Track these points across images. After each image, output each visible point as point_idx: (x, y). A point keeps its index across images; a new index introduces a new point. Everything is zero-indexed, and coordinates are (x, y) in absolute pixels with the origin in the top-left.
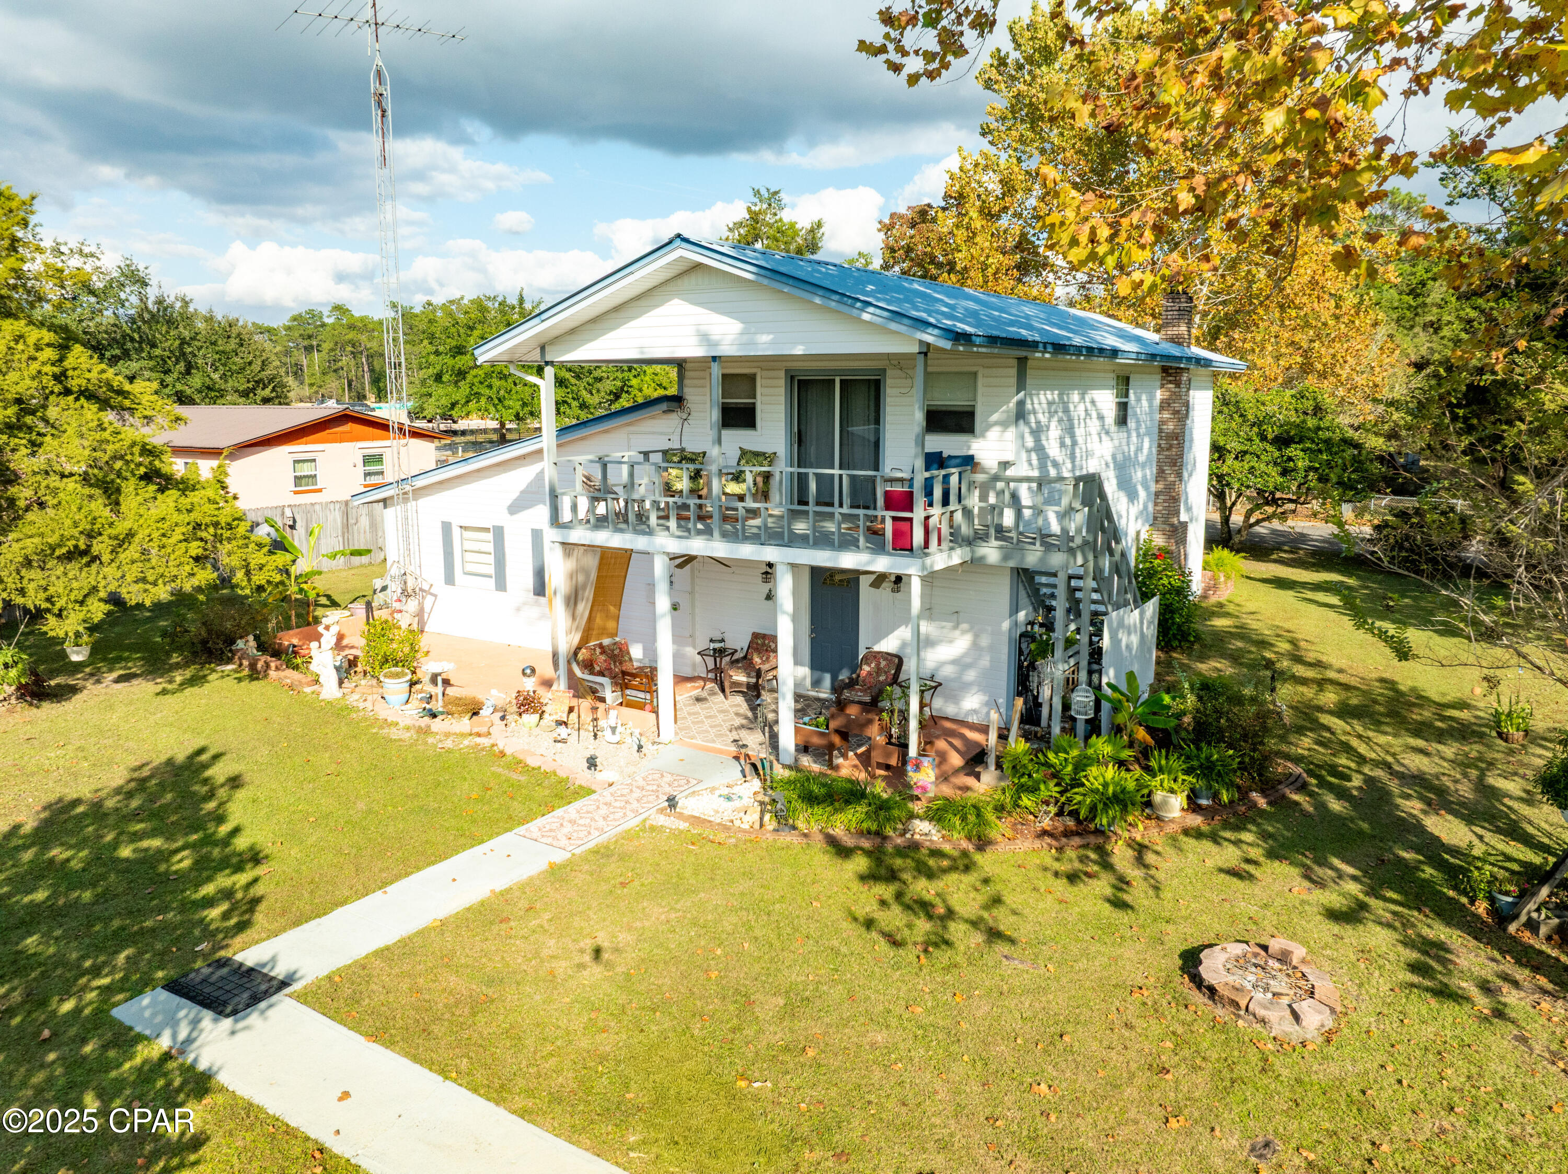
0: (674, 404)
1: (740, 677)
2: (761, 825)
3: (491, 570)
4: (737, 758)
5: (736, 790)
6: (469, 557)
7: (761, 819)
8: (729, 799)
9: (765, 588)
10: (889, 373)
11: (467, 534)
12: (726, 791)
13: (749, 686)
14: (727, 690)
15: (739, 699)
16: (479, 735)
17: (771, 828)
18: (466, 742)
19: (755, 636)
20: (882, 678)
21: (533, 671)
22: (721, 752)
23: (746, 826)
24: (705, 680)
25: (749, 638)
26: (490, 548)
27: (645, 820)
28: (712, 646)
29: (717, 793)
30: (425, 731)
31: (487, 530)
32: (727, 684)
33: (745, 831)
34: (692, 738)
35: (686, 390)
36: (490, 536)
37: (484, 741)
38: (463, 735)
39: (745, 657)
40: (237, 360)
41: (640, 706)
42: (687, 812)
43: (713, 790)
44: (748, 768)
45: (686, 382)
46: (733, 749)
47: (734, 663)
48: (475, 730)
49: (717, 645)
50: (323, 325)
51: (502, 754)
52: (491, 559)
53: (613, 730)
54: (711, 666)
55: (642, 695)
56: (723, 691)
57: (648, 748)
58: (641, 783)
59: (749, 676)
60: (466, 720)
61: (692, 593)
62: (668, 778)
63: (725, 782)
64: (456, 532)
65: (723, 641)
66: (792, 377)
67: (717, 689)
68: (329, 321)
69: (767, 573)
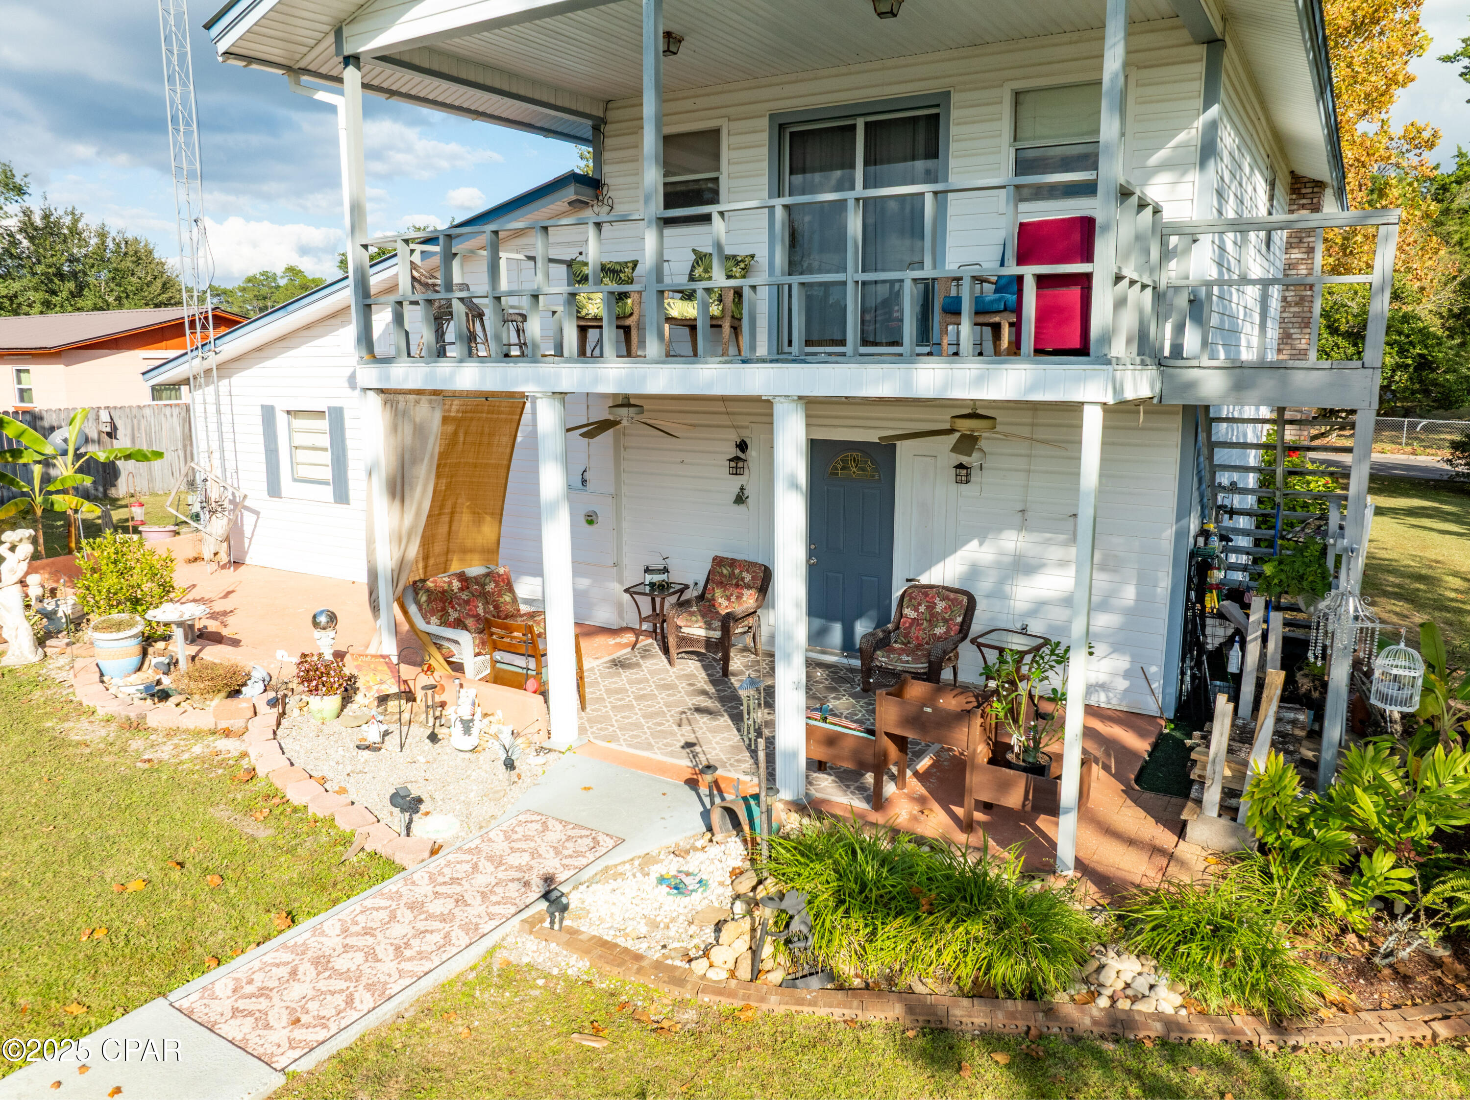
0: (589, 191)
1: (696, 629)
2: (756, 973)
3: (327, 474)
4: (692, 783)
5: (693, 862)
6: (301, 456)
7: (755, 952)
8: (678, 888)
9: (733, 484)
10: (955, 98)
11: (298, 423)
12: (670, 867)
13: (708, 643)
14: (673, 651)
15: (693, 666)
16: (227, 733)
17: (777, 976)
18: (197, 749)
19: (718, 561)
20: (939, 630)
21: (333, 618)
22: (662, 769)
23: (719, 975)
24: (638, 633)
25: (708, 566)
26: (325, 441)
27: (491, 952)
28: (649, 578)
29: (656, 870)
30: (136, 726)
31: (320, 414)
32: (672, 641)
33: (719, 990)
34: (611, 739)
35: (606, 169)
36: (324, 424)
37: (229, 746)
38: (198, 734)
39: (701, 597)
40: (134, 280)
41: (515, 681)
42: (588, 928)
43: (647, 860)
44: (717, 816)
45: (606, 155)
46: (684, 762)
47: (683, 605)
48: (223, 725)
49: (657, 578)
50: (278, 287)
51: (252, 774)
52: (326, 457)
53: (467, 726)
54: (646, 611)
55: (520, 661)
56: (666, 651)
57: (527, 762)
58: (500, 846)
59: (709, 627)
60: (217, 701)
61: (616, 496)
62: (556, 833)
63: (671, 841)
64: (281, 420)
65: (665, 570)
66: (782, 127)
67: (656, 649)
68: (282, 282)
69: (737, 459)
